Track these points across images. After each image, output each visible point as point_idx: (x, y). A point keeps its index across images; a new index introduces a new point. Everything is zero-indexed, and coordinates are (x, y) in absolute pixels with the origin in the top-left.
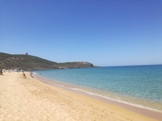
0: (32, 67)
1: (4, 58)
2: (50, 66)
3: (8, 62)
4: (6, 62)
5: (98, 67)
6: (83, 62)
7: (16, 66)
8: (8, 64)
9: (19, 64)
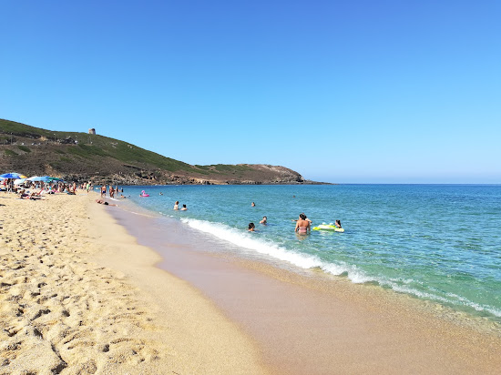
0: (108, 174)
1: (10, 137)
2: (166, 175)
3: (21, 153)
4: (16, 151)
5: (319, 183)
6: (270, 166)
7: (51, 165)
8: (22, 158)
9: (62, 159)
